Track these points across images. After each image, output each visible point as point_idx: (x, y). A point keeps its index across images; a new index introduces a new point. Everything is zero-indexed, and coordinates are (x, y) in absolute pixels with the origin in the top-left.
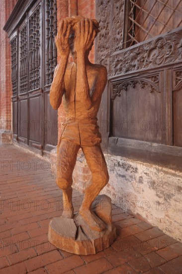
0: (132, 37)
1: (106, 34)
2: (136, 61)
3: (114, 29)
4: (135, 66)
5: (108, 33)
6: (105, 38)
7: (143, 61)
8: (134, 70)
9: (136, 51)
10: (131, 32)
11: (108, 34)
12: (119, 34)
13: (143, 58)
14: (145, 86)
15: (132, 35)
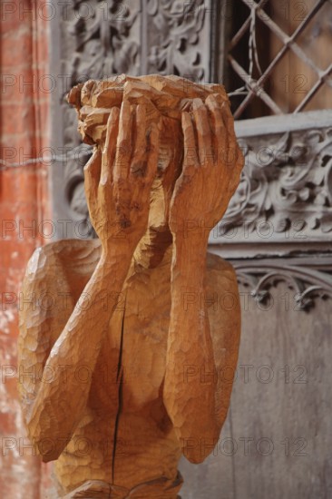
0: (248, 79)
1: (113, 31)
2: (275, 189)
3: (159, 22)
4: (269, 213)
5: (127, 29)
6: (110, 47)
7: (311, 199)
8: (265, 228)
9: (276, 148)
10: (240, 52)
11: (127, 34)
12: (183, 49)
13: (311, 186)
14: (319, 301)
15: (246, 69)
